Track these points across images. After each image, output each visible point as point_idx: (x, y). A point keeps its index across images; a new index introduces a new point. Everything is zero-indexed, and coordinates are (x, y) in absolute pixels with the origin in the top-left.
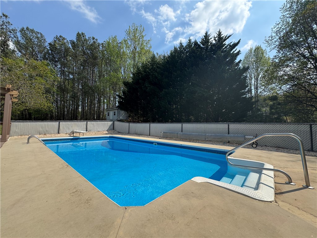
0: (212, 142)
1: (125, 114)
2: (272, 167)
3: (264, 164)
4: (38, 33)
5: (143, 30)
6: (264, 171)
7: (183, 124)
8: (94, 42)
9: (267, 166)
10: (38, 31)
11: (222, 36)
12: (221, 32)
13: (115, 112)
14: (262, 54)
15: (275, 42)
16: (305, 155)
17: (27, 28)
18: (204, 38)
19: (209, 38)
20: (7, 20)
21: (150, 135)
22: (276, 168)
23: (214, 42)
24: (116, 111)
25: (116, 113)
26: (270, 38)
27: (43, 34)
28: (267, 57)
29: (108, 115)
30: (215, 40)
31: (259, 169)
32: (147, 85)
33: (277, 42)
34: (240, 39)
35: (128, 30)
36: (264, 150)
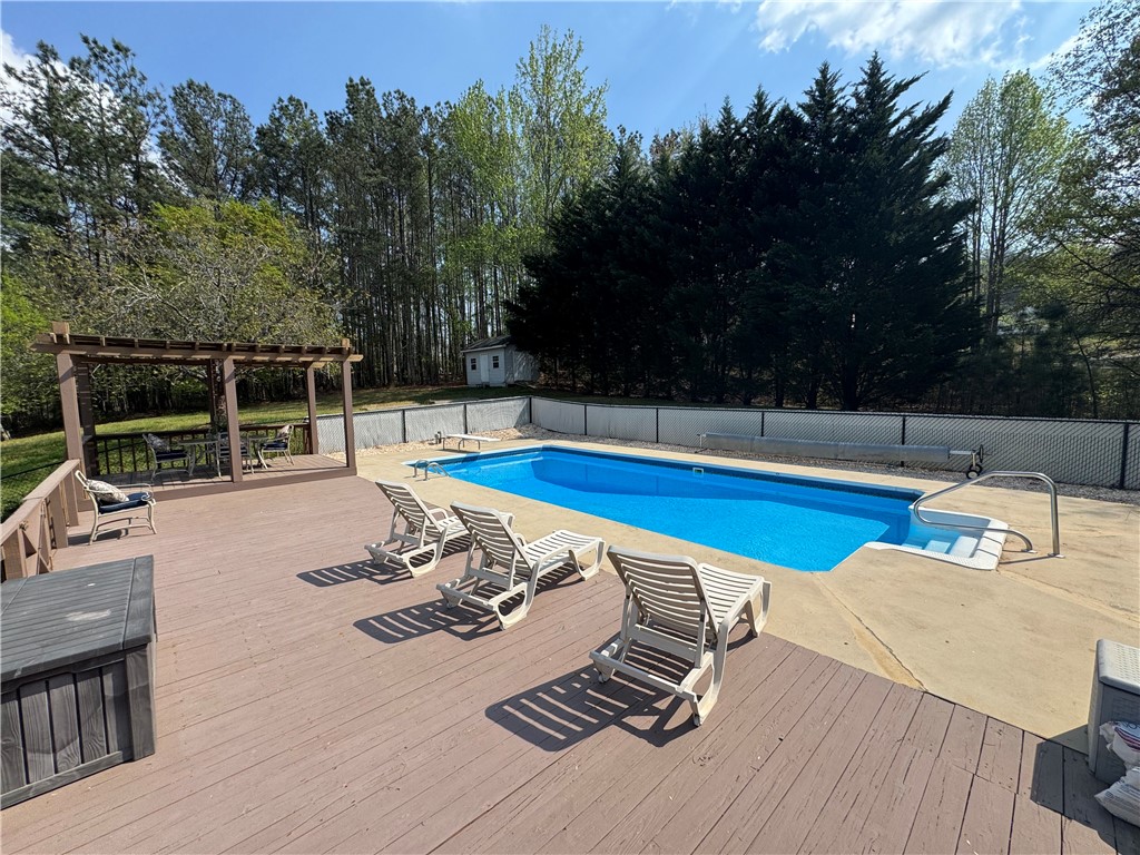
0: (852, 464)
1: (527, 364)
2: (1005, 527)
3: (989, 521)
4: (225, 97)
5: (579, 50)
6: (987, 534)
7: (766, 414)
8: (404, 110)
9: (995, 524)
10: (223, 92)
11: (882, 79)
12: (879, 62)
13: (496, 358)
14: (1035, 103)
15: (1090, 74)
16: (1056, 494)
17: (191, 84)
18: (814, 87)
19: (835, 88)
20: (129, 63)
21: (657, 441)
22: (1012, 529)
23: (853, 104)
24: (501, 356)
25: (501, 361)
26: (1072, 60)
27: (240, 100)
28: (1053, 116)
29: (474, 367)
30: (856, 95)
31: (978, 529)
32: (613, 272)
33: (1095, 75)
34: (951, 93)
35: (527, 61)
36: (998, 486)
